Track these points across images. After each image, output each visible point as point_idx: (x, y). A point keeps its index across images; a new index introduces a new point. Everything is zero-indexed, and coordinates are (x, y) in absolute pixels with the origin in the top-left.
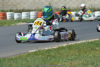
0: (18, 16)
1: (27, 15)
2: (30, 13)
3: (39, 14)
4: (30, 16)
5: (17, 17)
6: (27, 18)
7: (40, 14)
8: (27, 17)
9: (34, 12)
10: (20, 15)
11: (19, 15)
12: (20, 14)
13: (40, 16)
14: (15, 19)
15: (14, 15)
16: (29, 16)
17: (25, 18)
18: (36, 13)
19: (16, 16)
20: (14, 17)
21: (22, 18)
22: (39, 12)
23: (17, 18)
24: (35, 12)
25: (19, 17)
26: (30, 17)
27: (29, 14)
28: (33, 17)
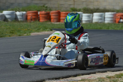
0: (87, 17)
1: (100, 17)
2: (105, 14)
3: (117, 16)
4: (105, 18)
5: (87, 19)
6: (100, 21)
7: (119, 16)
8: (101, 19)
9: (110, 13)
10: (91, 17)
11: (89, 16)
12: (91, 15)
13: (118, 18)
14: (84, 22)
15: (82, 16)
16: (103, 18)
17: (97, 21)
18: (113, 15)
19: (85, 17)
21: (94, 21)
22: (117, 13)
23: (86, 21)
24: (113, 13)
25: (89, 19)
26: (104, 20)
27: (103, 15)
28: (109, 21)
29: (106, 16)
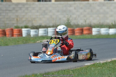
0: (35, 32)
1: (44, 32)
4: (48, 32)
5: (34, 34)
6: (44, 35)
9: (52, 28)
12: (37, 31)
14: (32, 36)
15: (30, 31)
17: (42, 35)
19: (33, 32)
20: (30, 33)
21: (40, 35)
25: (36, 34)
26: (48, 34)
27: (47, 30)
29: (49, 31)
